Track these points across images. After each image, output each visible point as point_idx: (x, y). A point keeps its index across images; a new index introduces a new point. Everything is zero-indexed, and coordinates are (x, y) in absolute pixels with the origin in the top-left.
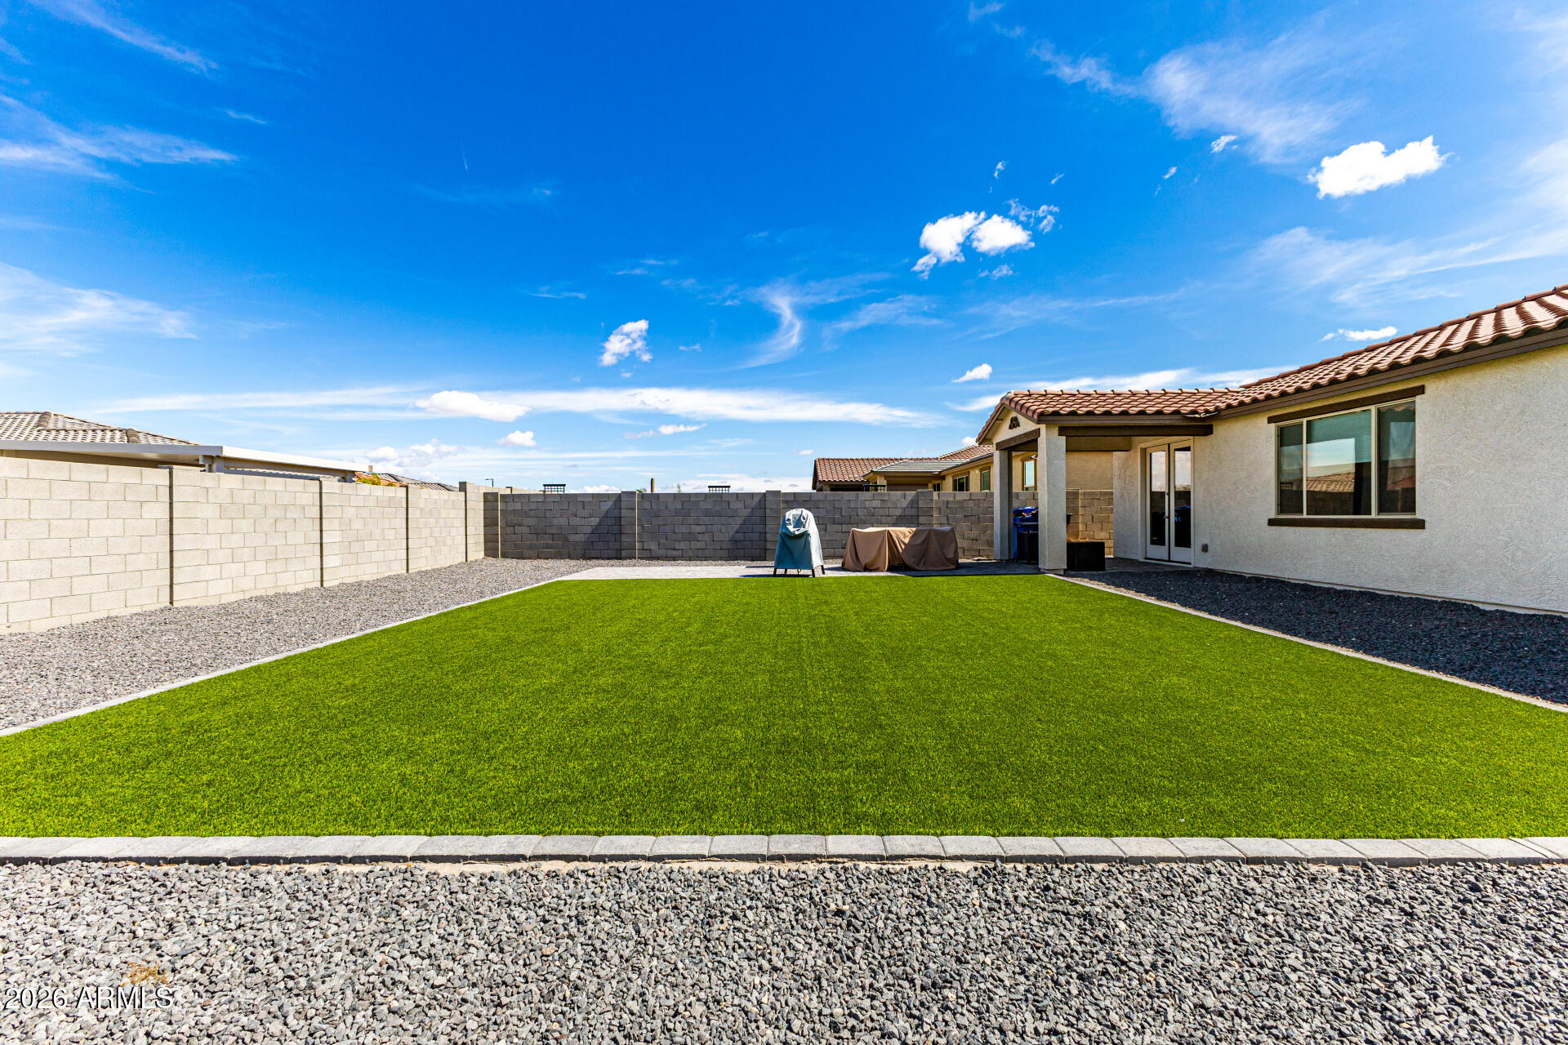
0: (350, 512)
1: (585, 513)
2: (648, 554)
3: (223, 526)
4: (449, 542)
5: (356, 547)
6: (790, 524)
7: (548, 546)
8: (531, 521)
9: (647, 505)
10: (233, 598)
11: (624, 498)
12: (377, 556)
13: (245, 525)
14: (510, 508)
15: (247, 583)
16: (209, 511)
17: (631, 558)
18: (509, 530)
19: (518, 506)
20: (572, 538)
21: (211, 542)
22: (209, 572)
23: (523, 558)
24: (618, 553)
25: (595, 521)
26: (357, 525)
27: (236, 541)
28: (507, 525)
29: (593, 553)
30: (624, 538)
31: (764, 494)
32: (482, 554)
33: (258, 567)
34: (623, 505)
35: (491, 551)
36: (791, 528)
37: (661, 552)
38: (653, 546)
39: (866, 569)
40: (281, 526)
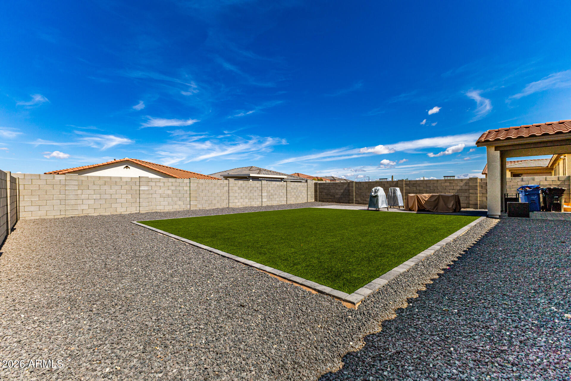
0: (270, 188)
1: (339, 188)
2: (357, 202)
3: (239, 191)
4: (301, 196)
5: (271, 197)
6: (373, 192)
7: (330, 199)
8: (326, 191)
9: (357, 186)
10: (241, 206)
11: (350, 184)
12: (278, 199)
13: (244, 191)
14: (321, 187)
15: (244, 204)
16: (236, 188)
17: (352, 203)
18: (320, 194)
19: (322, 187)
20: (337, 196)
21: (237, 195)
22: (236, 201)
23: (323, 202)
24: (349, 202)
25: (342, 191)
26: (272, 191)
27: (242, 194)
28: (320, 192)
29: (342, 201)
30: (351, 197)
31: (397, 181)
32: (314, 200)
33: (247, 200)
34: (350, 186)
35: (316, 200)
36: (373, 194)
37: (362, 202)
38: (359, 199)
39: (410, 210)
40: (252, 192)
